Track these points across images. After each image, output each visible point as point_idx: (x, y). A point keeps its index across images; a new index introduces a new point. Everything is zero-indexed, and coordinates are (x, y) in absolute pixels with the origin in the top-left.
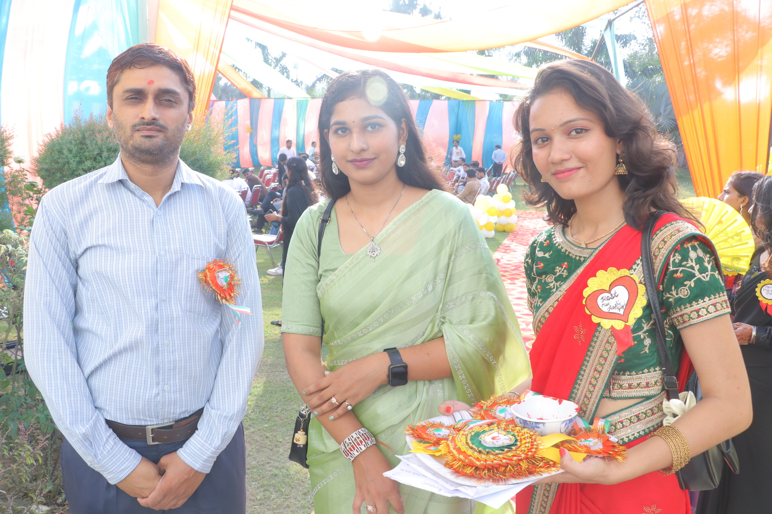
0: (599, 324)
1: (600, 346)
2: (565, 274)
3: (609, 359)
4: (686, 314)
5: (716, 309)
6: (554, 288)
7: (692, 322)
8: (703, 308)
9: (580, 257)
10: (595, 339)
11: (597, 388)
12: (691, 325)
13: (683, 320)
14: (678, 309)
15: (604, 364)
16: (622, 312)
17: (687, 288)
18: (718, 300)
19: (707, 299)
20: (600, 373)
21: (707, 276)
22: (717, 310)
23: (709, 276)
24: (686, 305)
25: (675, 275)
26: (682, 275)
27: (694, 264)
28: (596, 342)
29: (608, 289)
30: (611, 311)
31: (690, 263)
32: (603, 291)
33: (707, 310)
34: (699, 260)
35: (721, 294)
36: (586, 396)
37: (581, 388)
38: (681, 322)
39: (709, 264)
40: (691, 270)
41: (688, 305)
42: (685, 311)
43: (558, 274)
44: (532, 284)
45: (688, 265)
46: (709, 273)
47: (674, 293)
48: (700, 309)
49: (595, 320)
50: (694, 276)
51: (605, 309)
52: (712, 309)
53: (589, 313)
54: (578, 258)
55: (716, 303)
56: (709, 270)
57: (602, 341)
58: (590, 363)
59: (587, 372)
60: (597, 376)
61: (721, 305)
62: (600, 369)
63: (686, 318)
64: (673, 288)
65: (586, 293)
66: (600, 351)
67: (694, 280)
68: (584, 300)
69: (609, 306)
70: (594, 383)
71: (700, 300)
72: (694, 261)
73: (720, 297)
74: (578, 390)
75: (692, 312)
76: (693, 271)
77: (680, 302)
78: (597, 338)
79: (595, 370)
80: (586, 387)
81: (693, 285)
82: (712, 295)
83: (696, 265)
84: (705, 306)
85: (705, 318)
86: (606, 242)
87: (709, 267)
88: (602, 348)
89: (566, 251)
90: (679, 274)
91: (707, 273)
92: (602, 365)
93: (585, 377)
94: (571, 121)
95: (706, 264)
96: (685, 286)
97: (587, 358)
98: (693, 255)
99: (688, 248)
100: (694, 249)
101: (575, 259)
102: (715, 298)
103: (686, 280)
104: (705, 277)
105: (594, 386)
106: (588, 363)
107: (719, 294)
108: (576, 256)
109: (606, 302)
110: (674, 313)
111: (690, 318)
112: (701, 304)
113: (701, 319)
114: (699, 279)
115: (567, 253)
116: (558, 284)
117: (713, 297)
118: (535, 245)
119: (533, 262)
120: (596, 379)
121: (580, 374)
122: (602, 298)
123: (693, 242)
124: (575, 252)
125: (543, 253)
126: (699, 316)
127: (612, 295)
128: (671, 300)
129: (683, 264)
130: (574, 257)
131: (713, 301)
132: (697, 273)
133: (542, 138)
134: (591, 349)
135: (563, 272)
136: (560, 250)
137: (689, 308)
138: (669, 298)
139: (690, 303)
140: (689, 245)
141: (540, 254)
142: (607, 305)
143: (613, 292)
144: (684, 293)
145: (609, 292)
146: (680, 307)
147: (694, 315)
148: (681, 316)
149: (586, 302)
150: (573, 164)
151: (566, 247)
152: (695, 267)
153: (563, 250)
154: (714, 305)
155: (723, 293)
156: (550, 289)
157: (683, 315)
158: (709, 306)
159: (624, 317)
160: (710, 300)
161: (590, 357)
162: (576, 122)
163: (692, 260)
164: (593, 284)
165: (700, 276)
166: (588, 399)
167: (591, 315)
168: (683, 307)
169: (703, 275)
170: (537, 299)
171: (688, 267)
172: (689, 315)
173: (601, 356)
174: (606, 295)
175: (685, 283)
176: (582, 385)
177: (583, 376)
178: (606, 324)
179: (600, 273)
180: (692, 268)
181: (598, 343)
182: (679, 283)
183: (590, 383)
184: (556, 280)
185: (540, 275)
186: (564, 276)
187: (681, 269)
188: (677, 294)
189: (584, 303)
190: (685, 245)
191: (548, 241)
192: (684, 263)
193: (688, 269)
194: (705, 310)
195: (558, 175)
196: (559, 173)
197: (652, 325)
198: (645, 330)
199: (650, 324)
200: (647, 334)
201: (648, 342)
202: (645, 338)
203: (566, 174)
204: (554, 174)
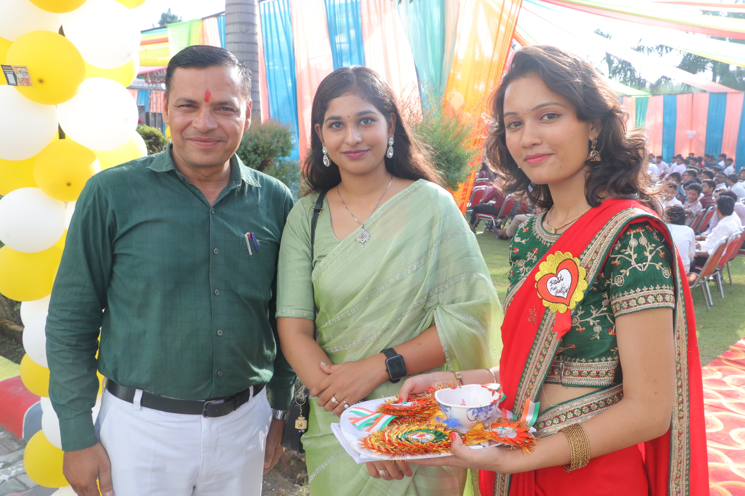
0: (547, 308)
2: (535, 259)
4: (618, 302)
6: (523, 272)
7: (623, 312)
8: (634, 299)
9: (547, 242)
13: (616, 309)
14: (613, 298)
15: (548, 347)
16: (565, 296)
17: (622, 276)
19: (638, 290)
20: (545, 356)
22: (647, 302)
23: (646, 266)
25: (613, 263)
26: (619, 263)
27: (632, 253)
29: (555, 273)
30: (557, 295)
32: (551, 275)
34: (639, 249)
35: (658, 287)
39: (651, 253)
40: (628, 258)
43: (529, 259)
45: (626, 253)
46: (648, 263)
48: (631, 299)
49: (545, 303)
50: (630, 264)
51: (552, 292)
52: (642, 300)
53: (540, 297)
55: (649, 295)
56: (649, 260)
57: (549, 324)
60: (542, 358)
62: (545, 352)
63: (618, 307)
64: (612, 275)
65: (538, 276)
66: (546, 334)
67: (629, 268)
68: (536, 283)
69: (556, 290)
70: (539, 366)
71: (632, 290)
72: (633, 249)
78: (544, 321)
79: (542, 352)
81: (628, 274)
83: (634, 254)
84: (636, 297)
87: (650, 257)
88: (548, 331)
89: (540, 237)
90: (616, 261)
94: (543, 106)
95: (647, 253)
96: (621, 274)
97: (536, 342)
98: (633, 243)
100: (637, 236)
101: (543, 244)
102: (648, 290)
103: (622, 268)
104: (642, 268)
107: (655, 286)
109: (554, 286)
111: (621, 308)
112: (632, 294)
114: (635, 268)
115: (540, 239)
116: (527, 269)
120: (541, 363)
122: (551, 282)
123: (637, 230)
125: (520, 239)
127: (558, 279)
129: (621, 251)
131: (646, 293)
133: (515, 122)
135: (533, 257)
142: (554, 289)
143: (559, 276)
144: (619, 281)
145: (556, 275)
146: (615, 295)
148: (615, 304)
149: (537, 285)
150: (543, 149)
152: (633, 256)
153: (537, 237)
154: (646, 297)
156: (520, 273)
158: (640, 297)
159: (567, 302)
160: (642, 291)
162: (548, 107)
164: (544, 268)
165: (636, 266)
166: (533, 383)
167: (542, 299)
169: (640, 264)
172: (621, 305)
173: (546, 339)
174: (554, 278)
177: (531, 359)
178: (553, 308)
179: (549, 257)
180: (630, 256)
182: (616, 271)
183: (536, 367)
184: (526, 265)
186: (533, 261)
188: (613, 283)
189: (535, 286)
190: (628, 232)
193: (625, 257)
194: (635, 301)
195: (529, 161)
196: (530, 159)
197: (603, 312)
198: (594, 316)
199: (600, 311)
200: (598, 321)
201: (598, 329)
202: (594, 325)
203: (536, 159)
204: (526, 160)
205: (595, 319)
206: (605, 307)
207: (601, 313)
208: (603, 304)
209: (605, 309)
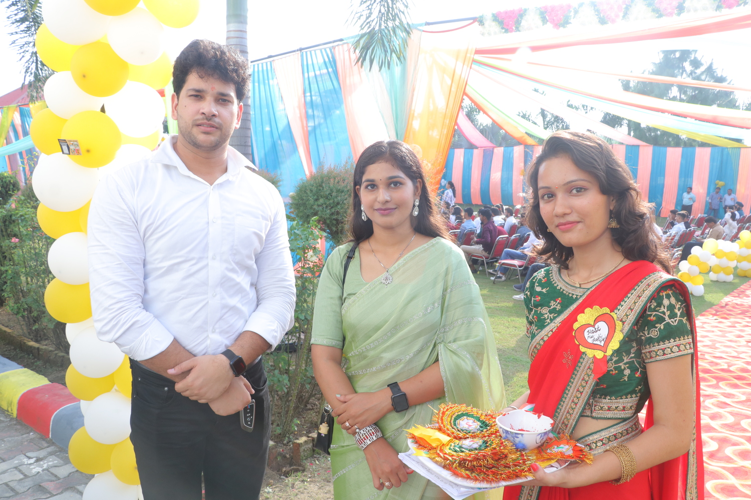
0: (584, 353)
1: (583, 370)
2: (558, 307)
3: (589, 382)
4: (654, 351)
5: (679, 349)
6: (548, 319)
7: (658, 358)
8: (668, 348)
9: (573, 294)
10: (579, 364)
11: (578, 406)
12: (657, 361)
13: (650, 356)
14: (648, 347)
15: (585, 386)
16: (602, 344)
17: (657, 329)
18: (682, 342)
19: (672, 340)
20: (581, 393)
21: (675, 321)
22: (680, 351)
23: (677, 321)
24: (654, 344)
25: (649, 318)
26: (654, 319)
27: (665, 310)
28: (580, 367)
29: (593, 324)
30: (594, 342)
31: (662, 309)
32: (589, 325)
33: (671, 350)
34: (671, 307)
35: (686, 337)
36: (568, 412)
37: (565, 405)
38: (649, 357)
39: (679, 310)
40: (662, 315)
41: (656, 344)
42: (653, 349)
43: (552, 307)
44: (530, 313)
45: (660, 311)
46: (678, 319)
47: (646, 333)
48: (666, 348)
49: (582, 349)
50: (664, 320)
51: (590, 341)
52: (675, 349)
53: (577, 343)
54: (570, 295)
55: (680, 345)
56: (678, 316)
57: (585, 367)
58: (574, 384)
59: (571, 392)
60: (579, 396)
61: (685, 346)
62: (582, 390)
63: (653, 354)
64: (646, 328)
65: (576, 326)
66: (583, 375)
67: (663, 323)
68: (574, 332)
69: (593, 338)
70: (576, 401)
71: (666, 341)
72: (666, 307)
73: (684, 339)
74: (562, 406)
75: (659, 350)
76: (664, 316)
77: (650, 341)
78: (581, 364)
79: (578, 390)
80: (569, 405)
81: (662, 327)
82: (677, 338)
83: (667, 311)
84: (670, 346)
85: (669, 356)
86: (597, 284)
87: (679, 314)
88: (584, 372)
89: (561, 288)
90: (652, 318)
91: (675, 319)
92: (584, 387)
93: (569, 396)
94: (572, 181)
95: (676, 311)
96: (656, 327)
97: (572, 380)
98: (666, 302)
99: (663, 295)
100: (668, 297)
101: (568, 295)
102: (680, 340)
103: (657, 323)
104: (674, 322)
105: (576, 404)
106: (572, 384)
107: (684, 337)
108: (569, 293)
109: (591, 335)
110: (643, 349)
111: (657, 355)
112: (667, 344)
113: (666, 357)
114: (668, 323)
115: (562, 290)
116: (552, 316)
117: (678, 339)
118: (534, 280)
119: (531, 295)
120: (578, 398)
121: (565, 393)
122: (588, 331)
123: (668, 291)
124: (567, 290)
125: (541, 288)
126: (664, 354)
127: (595, 329)
128: (643, 338)
129: (657, 309)
130: (567, 294)
131: (678, 342)
132: (667, 318)
133: (548, 194)
134: (576, 372)
135: (557, 306)
136: (556, 287)
137: (657, 347)
138: (642, 336)
139: (658, 343)
140: (664, 294)
141: (538, 289)
142: (591, 337)
143: (596, 327)
144: (654, 333)
145: (593, 326)
146: (649, 344)
147: (659, 353)
148: (650, 352)
149: (575, 334)
150: (573, 218)
151: (560, 285)
152: (666, 313)
153: (558, 288)
154: (678, 346)
155: (688, 336)
156: (545, 319)
157: (652, 351)
158: (673, 346)
159: (604, 349)
160: (675, 341)
161: (574, 380)
162: (577, 182)
163: (664, 307)
164: (582, 319)
165: (669, 321)
166: (570, 415)
167: (579, 345)
168: (652, 345)
169: (672, 320)
170: (533, 327)
171: (660, 312)
172: (656, 353)
173: (583, 379)
174: (591, 329)
175: (656, 326)
176: (566, 403)
177: (567, 395)
178: (590, 353)
179: (588, 310)
180: (664, 313)
181: (581, 368)
182: (651, 325)
183: (573, 401)
184: (550, 312)
185: (536, 306)
186: (557, 309)
187: (654, 313)
188: (648, 334)
189: (574, 334)
190: (661, 293)
191: (546, 279)
192: (659, 308)
193: (660, 314)
194: (669, 349)
195: (561, 227)
196: (562, 225)
197: (631, 358)
198: (625, 361)
199: (629, 358)
200: (627, 365)
201: (627, 372)
202: (625, 369)
203: (567, 226)
204: (557, 226)
205: (625, 364)
206: (633, 354)
207: (630, 359)
208: (632, 351)
209: (633, 355)
